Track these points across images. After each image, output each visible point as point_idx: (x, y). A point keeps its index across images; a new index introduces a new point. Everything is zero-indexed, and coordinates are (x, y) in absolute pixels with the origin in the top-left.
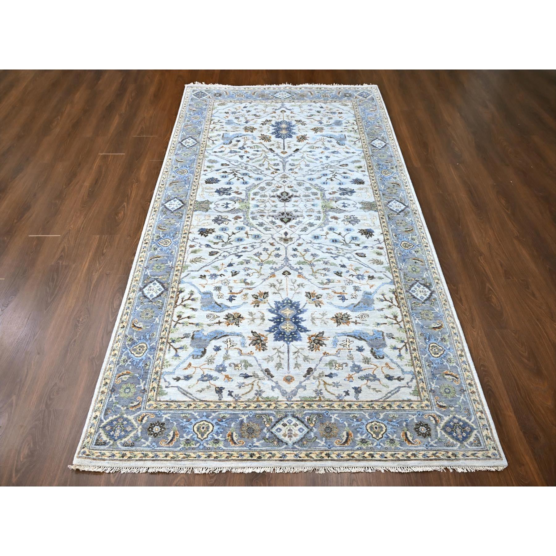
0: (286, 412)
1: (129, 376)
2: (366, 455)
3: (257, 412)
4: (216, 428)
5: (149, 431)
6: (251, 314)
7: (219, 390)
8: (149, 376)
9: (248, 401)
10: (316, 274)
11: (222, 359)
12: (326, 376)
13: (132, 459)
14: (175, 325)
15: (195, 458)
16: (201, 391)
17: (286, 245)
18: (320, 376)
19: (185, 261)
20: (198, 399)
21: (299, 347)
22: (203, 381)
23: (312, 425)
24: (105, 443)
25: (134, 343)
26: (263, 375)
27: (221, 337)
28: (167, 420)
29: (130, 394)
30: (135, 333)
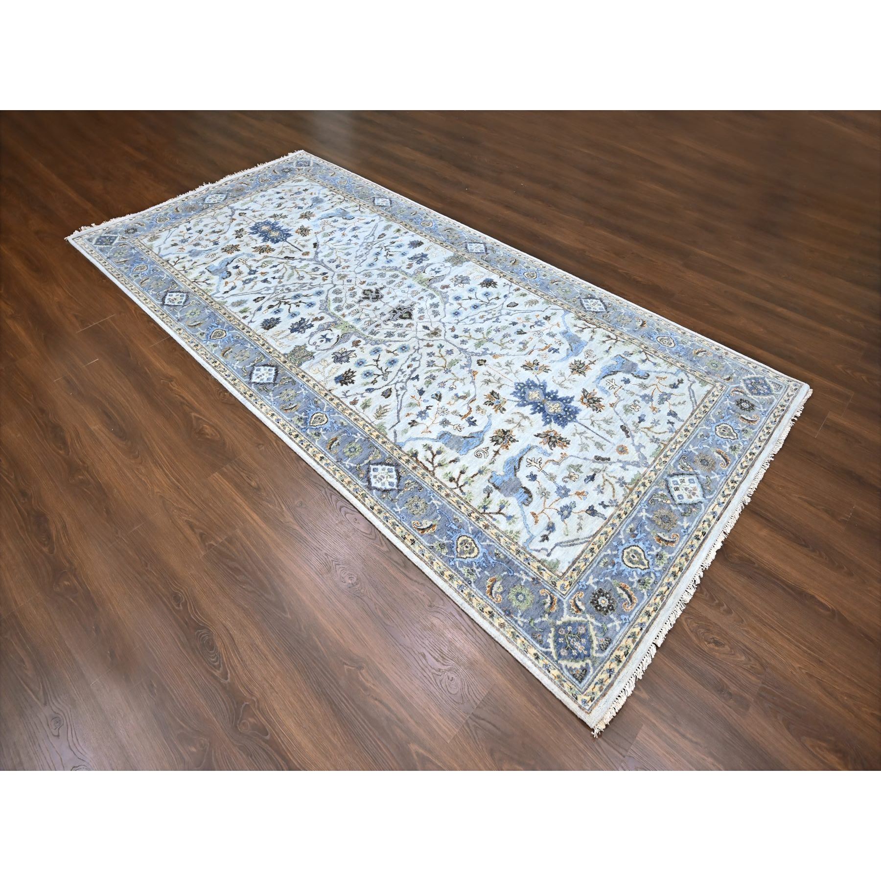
0: (662, 478)
1: (498, 583)
3: (645, 499)
4: (641, 544)
5: (600, 610)
6: (509, 421)
7: (592, 511)
8: (516, 563)
9: (626, 497)
11: (552, 483)
12: (639, 422)
13: (630, 652)
14: (462, 491)
15: (668, 588)
16: (581, 528)
18: (637, 426)
19: (370, 422)
20: (589, 538)
21: (588, 417)
22: (567, 517)
23: (691, 470)
24: (585, 671)
25: (450, 547)
26: (600, 465)
27: (519, 465)
28: (597, 583)
29: (529, 598)
30: (436, 536)
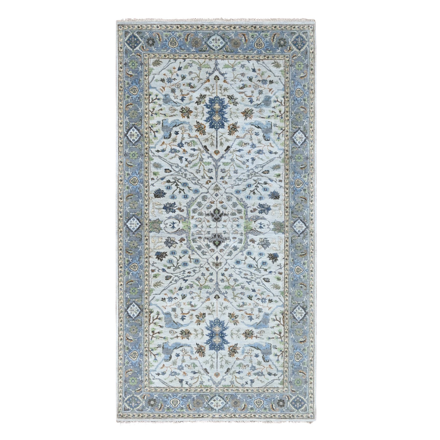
0: (216, 393)
1: (132, 372)
2: (252, 415)
3: (201, 393)
4: (181, 402)
5: (149, 403)
6: (195, 330)
7: (181, 381)
8: (142, 372)
9: (196, 387)
10: (236, 298)
11: (181, 362)
12: (237, 373)
14: (152, 338)
16: (171, 382)
17: (217, 270)
18: (233, 373)
19: (150, 285)
20: (170, 386)
21: (223, 354)
22: (172, 375)
23: (228, 401)
25: (130, 351)
26: (203, 372)
27: (179, 347)
28: (157, 398)
29: (135, 383)
30: (129, 344)
